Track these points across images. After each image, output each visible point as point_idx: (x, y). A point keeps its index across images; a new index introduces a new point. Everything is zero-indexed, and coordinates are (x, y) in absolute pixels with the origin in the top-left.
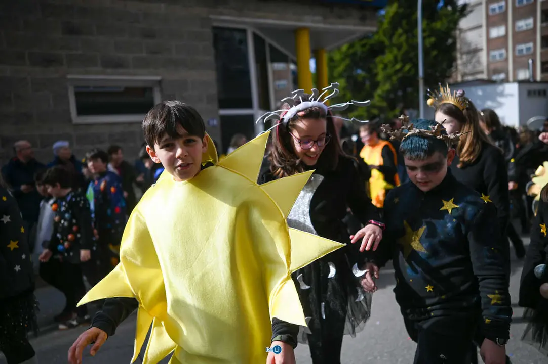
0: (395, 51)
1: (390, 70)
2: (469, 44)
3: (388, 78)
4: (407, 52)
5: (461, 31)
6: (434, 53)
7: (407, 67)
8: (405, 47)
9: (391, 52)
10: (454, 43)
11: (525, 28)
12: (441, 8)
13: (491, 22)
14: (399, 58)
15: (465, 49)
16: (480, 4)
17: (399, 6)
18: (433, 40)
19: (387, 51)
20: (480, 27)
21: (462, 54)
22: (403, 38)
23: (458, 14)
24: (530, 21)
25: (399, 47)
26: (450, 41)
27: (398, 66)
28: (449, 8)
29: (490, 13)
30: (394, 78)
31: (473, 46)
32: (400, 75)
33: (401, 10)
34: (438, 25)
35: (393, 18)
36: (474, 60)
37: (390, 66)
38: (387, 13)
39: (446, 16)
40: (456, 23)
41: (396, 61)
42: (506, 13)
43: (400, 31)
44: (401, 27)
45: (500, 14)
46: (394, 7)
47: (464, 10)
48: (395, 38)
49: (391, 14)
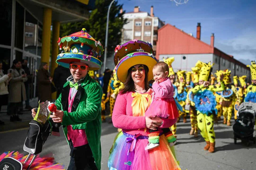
0: (94, 32)
2: (126, 36)
4: (100, 33)
5: (124, 29)
6: (112, 36)
8: (99, 31)
9: (92, 31)
10: (121, 35)
11: (147, 35)
12: (117, 17)
13: (136, 29)
14: (96, 35)
15: (125, 38)
16: (132, 20)
17: (98, 11)
18: (112, 30)
19: (91, 30)
20: (131, 30)
21: (124, 40)
22: (99, 26)
23: (123, 22)
24: (150, 33)
25: (97, 30)
26: (119, 33)
28: (120, 18)
29: (136, 25)
31: (128, 38)
33: (99, 13)
34: (115, 24)
35: (95, 15)
38: (92, 12)
39: (119, 21)
40: (122, 25)
42: (141, 27)
43: (98, 23)
44: (98, 21)
45: (139, 27)
46: (95, 11)
47: (126, 21)
48: (95, 25)
49: (94, 14)
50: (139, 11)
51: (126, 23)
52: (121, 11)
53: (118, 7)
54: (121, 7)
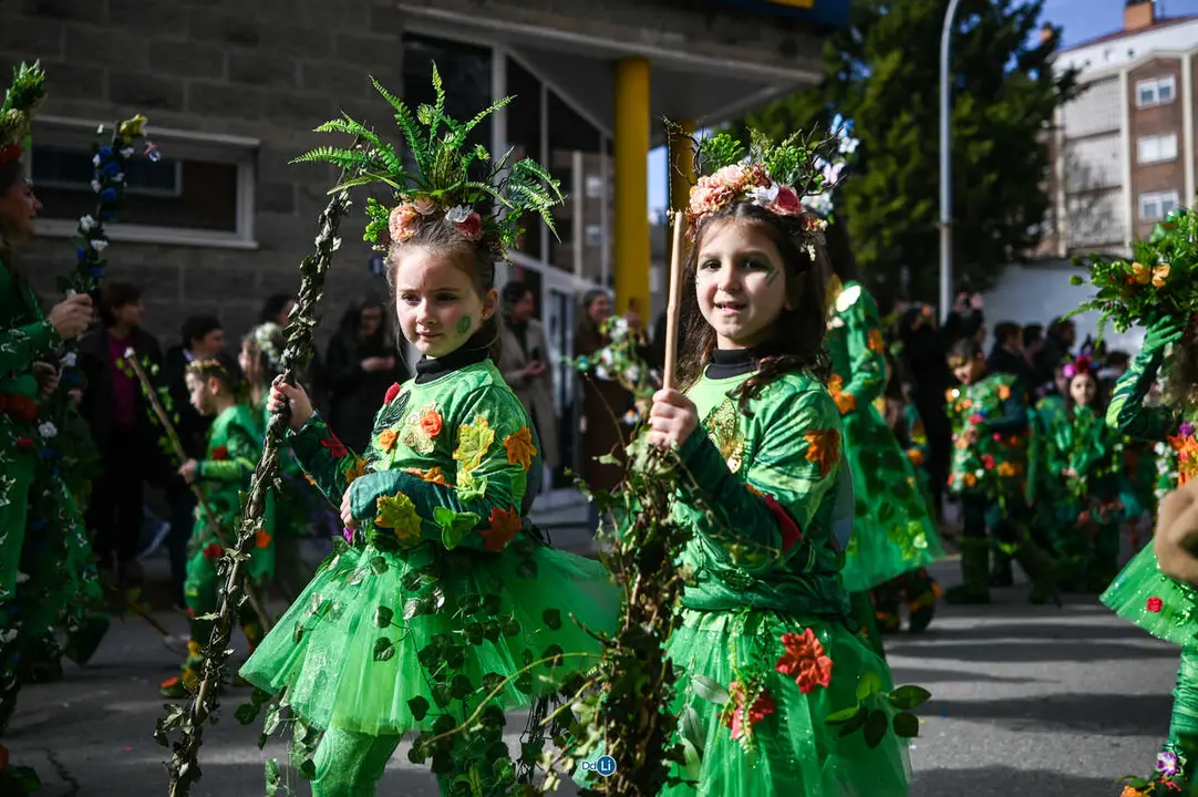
0: (893, 167)
1: (877, 213)
2: (1085, 172)
3: (872, 232)
4: (920, 173)
5: (1068, 141)
6: (993, 177)
7: (921, 207)
8: (916, 159)
9: (882, 167)
10: (1045, 156)
12: (1013, 74)
13: (1143, 123)
14: (901, 185)
15: (1075, 186)
17: (905, 60)
18: (987, 145)
19: (871, 164)
20: (1115, 132)
21: (1068, 195)
22: (912, 136)
25: (902, 159)
26: (1034, 156)
27: (897, 204)
28: (1033, 75)
29: (1139, 103)
30: (886, 232)
31: (1094, 174)
32: (903, 226)
33: (909, 68)
34: (1001, 112)
35: (887, 85)
36: (1096, 211)
37: (876, 200)
38: (875, 74)
39: (1024, 92)
40: (1049, 115)
41: (891, 190)
42: (1176, 104)
43: (906, 118)
44: (910, 109)
45: (1162, 107)
46: (892, 61)
47: (1070, 86)
48: (893, 133)
49: (884, 77)
50: (1158, 22)
51: (1072, 97)
52: (1035, 39)
53: (1020, 18)
54: (1030, 15)
